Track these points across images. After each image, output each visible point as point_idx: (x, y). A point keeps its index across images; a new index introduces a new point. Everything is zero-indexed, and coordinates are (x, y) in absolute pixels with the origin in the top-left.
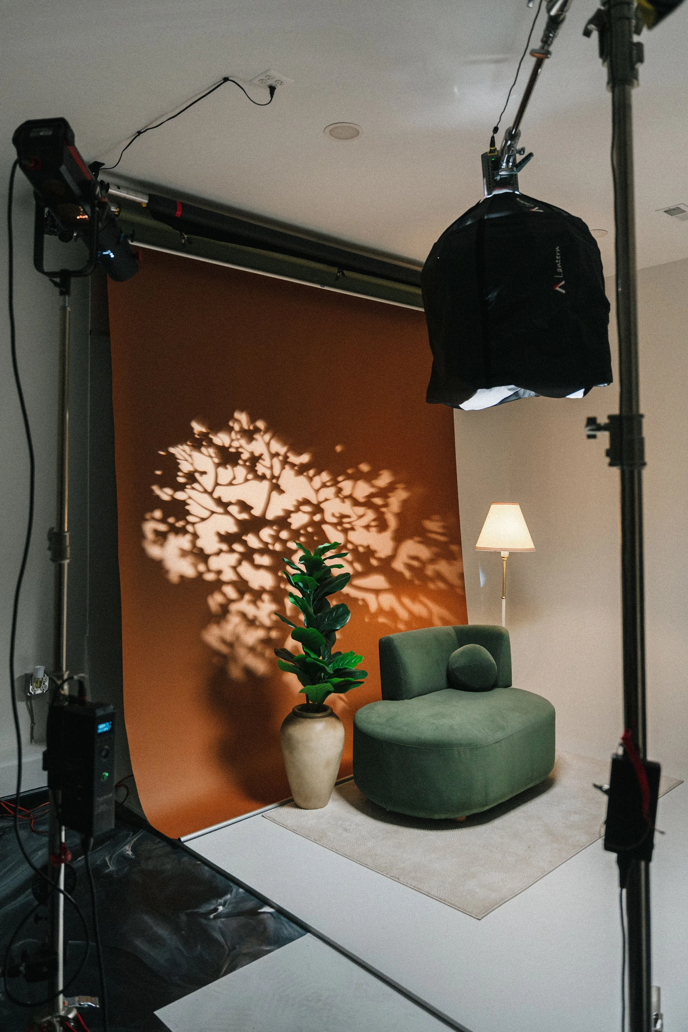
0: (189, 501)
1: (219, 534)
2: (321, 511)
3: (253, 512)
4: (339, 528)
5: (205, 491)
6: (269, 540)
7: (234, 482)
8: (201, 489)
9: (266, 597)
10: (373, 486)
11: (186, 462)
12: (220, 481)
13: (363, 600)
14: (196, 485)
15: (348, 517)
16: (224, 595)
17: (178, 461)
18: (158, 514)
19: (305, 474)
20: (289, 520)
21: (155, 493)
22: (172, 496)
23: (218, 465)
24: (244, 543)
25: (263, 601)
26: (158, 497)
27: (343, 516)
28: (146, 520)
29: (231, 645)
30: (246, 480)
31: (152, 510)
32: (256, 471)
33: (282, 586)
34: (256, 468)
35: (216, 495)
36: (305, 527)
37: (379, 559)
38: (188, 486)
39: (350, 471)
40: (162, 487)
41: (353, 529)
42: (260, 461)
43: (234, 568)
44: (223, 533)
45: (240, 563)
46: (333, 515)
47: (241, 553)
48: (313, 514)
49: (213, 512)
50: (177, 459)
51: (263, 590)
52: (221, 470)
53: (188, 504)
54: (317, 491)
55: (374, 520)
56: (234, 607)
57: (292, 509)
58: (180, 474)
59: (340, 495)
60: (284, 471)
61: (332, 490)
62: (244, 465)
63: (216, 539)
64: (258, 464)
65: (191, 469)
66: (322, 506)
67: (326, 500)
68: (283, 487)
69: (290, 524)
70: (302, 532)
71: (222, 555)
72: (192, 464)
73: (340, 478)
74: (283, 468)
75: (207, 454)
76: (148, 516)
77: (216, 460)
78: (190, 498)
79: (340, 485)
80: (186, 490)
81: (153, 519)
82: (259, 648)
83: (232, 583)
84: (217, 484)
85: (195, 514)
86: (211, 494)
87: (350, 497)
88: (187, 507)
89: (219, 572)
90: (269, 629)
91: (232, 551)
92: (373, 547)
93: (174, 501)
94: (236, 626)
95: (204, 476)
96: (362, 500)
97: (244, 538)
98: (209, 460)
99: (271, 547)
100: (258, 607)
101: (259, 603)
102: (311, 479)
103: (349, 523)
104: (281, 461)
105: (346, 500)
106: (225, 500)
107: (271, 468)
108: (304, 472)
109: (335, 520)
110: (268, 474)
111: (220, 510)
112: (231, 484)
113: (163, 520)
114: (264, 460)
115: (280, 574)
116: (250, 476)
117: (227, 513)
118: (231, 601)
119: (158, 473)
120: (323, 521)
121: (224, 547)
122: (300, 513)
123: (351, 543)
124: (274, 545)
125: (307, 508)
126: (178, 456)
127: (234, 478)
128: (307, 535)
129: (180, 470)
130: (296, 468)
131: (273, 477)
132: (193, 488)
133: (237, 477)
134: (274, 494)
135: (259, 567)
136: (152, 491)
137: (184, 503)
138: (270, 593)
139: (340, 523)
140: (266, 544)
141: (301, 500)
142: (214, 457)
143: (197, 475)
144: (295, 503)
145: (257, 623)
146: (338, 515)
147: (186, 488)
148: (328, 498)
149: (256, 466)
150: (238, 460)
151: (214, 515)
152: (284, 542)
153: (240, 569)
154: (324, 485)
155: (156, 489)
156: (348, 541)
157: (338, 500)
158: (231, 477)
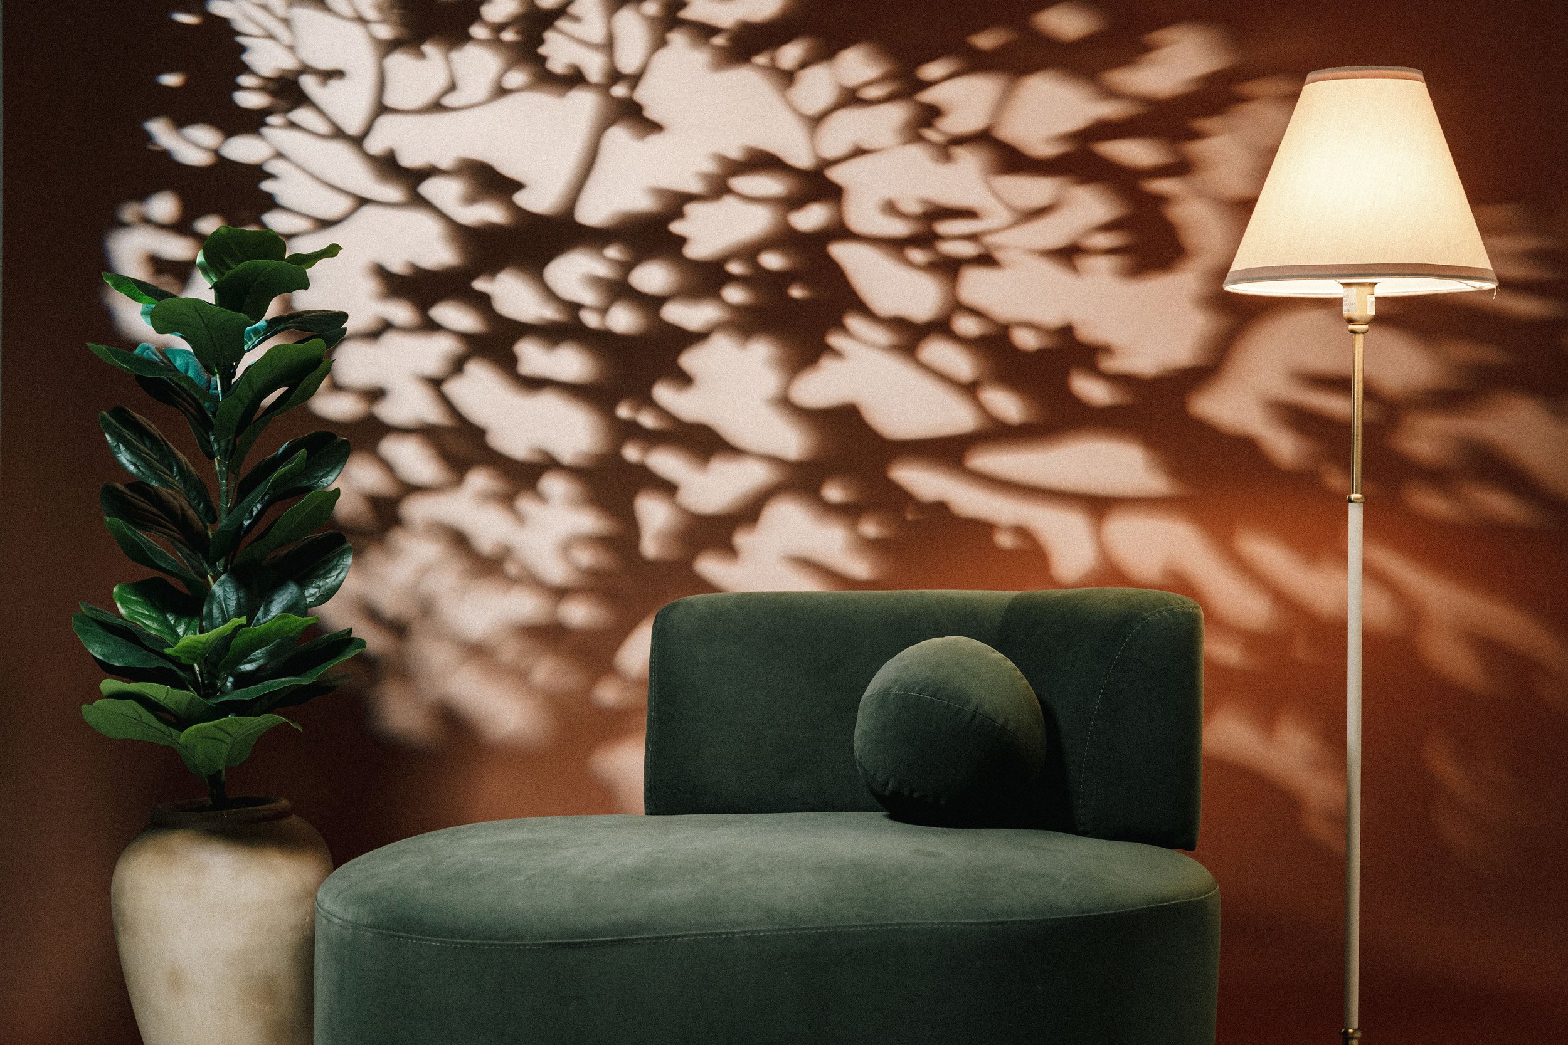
0: (273, 167)
1: (381, 272)
2: (833, 193)
3: (522, 199)
4: (917, 255)
5: (338, 133)
6: (587, 296)
7: (448, 101)
8: (322, 127)
9: (554, 485)
10: (1110, 94)
11: (269, 43)
12: (390, 100)
13: (1021, 532)
14: (302, 115)
15: (969, 214)
16: (388, 467)
17: (241, 40)
18: (164, 207)
19: (761, 60)
20: (677, 227)
21: (156, 144)
22: (216, 152)
23: (388, 48)
24: (482, 303)
25: (542, 498)
26: (166, 156)
27: (938, 213)
28: (124, 225)
29: (398, 629)
30: (501, 92)
31: (143, 196)
32: (543, 59)
33: (632, 453)
34: (542, 50)
35: (376, 145)
36: (750, 252)
37: (1121, 380)
38: (273, 120)
39: (985, 41)
40: (180, 122)
41: (986, 260)
42: (562, 24)
43: (436, 384)
44: (397, 266)
45: (457, 366)
46: (891, 208)
47: (465, 337)
48: (793, 202)
49: (362, 202)
50: (239, 34)
51: (547, 464)
52: (399, 62)
53: (269, 176)
54: (816, 121)
55: (1107, 227)
56: (417, 509)
57: (694, 186)
58: (245, 80)
59: (931, 134)
60: (663, 55)
61: (896, 114)
62: (495, 42)
63: (371, 286)
64: (550, 36)
65: (288, 63)
66: (835, 174)
67: (859, 152)
68: (650, 113)
69: (681, 241)
70: (735, 268)
71: (391, 339)
72: (291, 48)
73: (932, 70)
74: (660, 43)
75: (348, 11)
76: (129, 212)
77: (385, 32)
78: (280, 155)
79: (929, 96)
80: (264, 130)
81: (147, 221)
82: (510, 651)
83: (426, 432)
84: (381, 109)
85: (296, 207)
86: (358, 141)
87: (984, 138)
88: (267, 186)
89: (375, 394)
90: (561, 593)
91: (430, 326)
92: (1090, 331)
93: (222, 165)
94: (425, 570)
95: (335, 84)
96: (1041, 148)
97: (480, 285)
98: (356, 30)
99: (591, 319)
100: (520, 519)
101: (526, 504)
102: (787, 78)
103: (973, 237)
104: (651, 20)
105: (960, 152)
106: (410, 159)
107: (609, 46)
108: (757, 51)
109: (898, 228)
110: (594, 66)
111: (393, 193)
112: (436, 107)
113: (182, 227)
114: (576, 19)
115: (624, 411)
116: (517, 78)
117: (418, 201)
118: (410, 489)
119: (171, 80)
120: (840, 231)
121: (401, 312)
122: (729, 201)
123: (975, 312)
124: (603, 311)
125: (770, 185)
126: (242, 25)
127: (452, 87)
128: (758, 279)
129: (246, 69)
130: (719, 41)
131: (615, 76)
132: (292, 125)
133: (460, 83)
134: (619, 136)
135: (535, 384)
136: (148, 137)
137: (258, 172)
138: (575, 472)
139: (925, 239)
140: (575, 307)
141: (735, 153)
142: (375, 22)
143: (309, 84)
144: (710, 167)
145: (512, 569)
146: (915, 208)
147: (265, 125)
148: (866, 146)
149: (541, 42)
150: (471, 22)
151: (367, 211)
152: (651, 304)
153: (456, 389)
154: (851, 98)
155: (161, 132)
156: (958, 307)
157: (917, 153)
158: (439, 82)
